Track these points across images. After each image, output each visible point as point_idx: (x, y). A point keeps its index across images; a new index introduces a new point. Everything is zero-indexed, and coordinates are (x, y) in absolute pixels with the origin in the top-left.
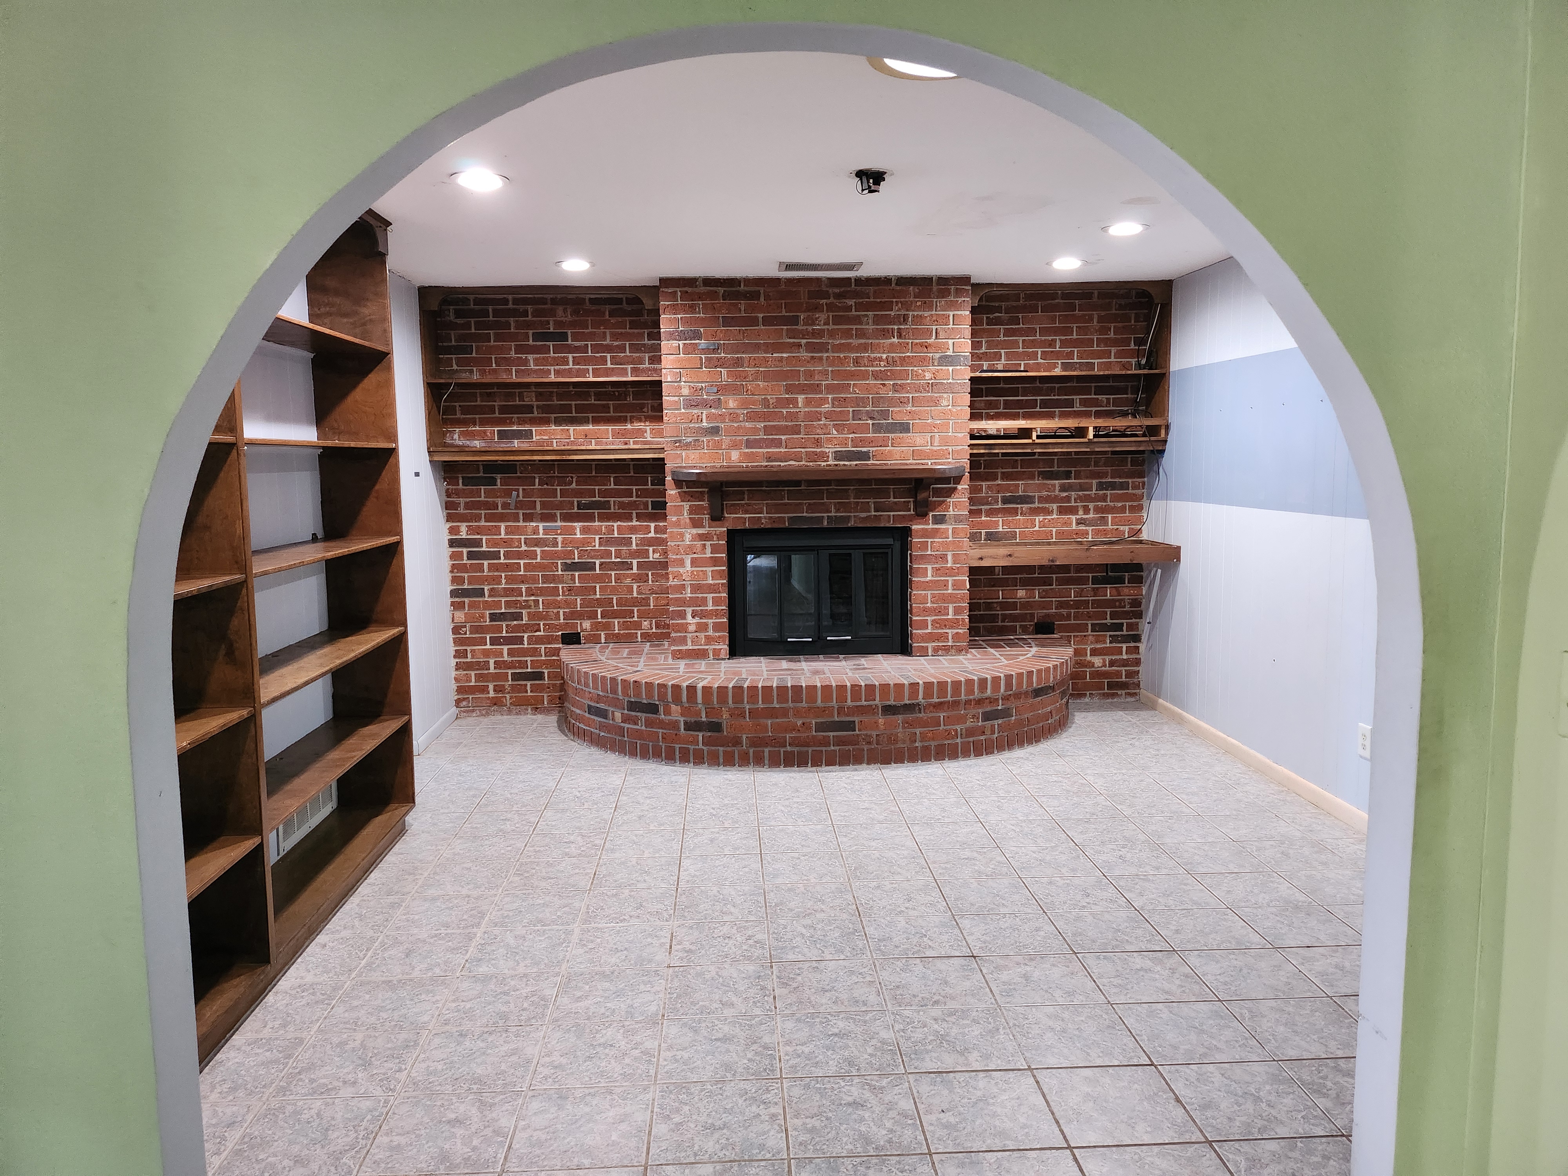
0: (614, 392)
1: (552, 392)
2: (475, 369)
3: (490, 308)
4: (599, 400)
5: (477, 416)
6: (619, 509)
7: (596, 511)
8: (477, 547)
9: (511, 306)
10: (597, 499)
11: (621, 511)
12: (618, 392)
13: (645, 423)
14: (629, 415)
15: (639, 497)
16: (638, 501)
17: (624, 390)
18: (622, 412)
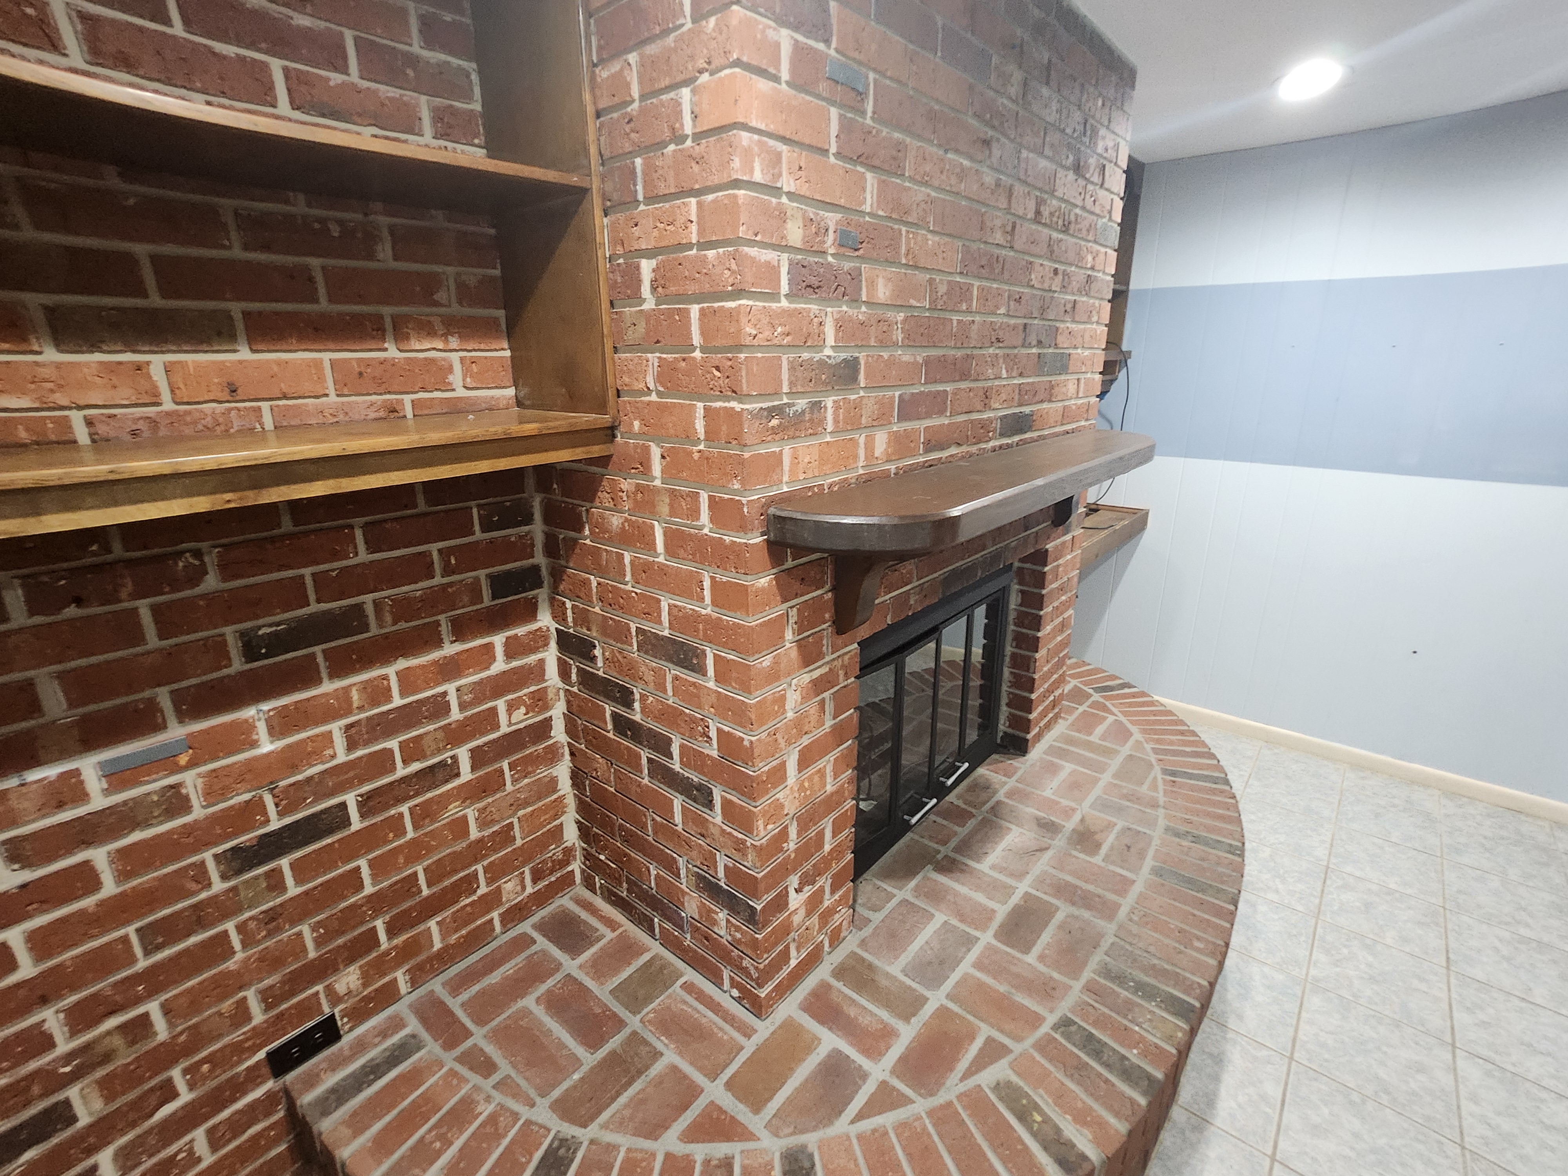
0: (322, 221)
4: (266, 247)
6: (395, 623)
7: (318, 649)
10: (314, 607)
11: (402, 625)
12: (340, 222)
13: (446, 341)
14: (387, 311)
15: (454, 573)
16: (450, 585)
17: (359, 217)
18: (361, 299)
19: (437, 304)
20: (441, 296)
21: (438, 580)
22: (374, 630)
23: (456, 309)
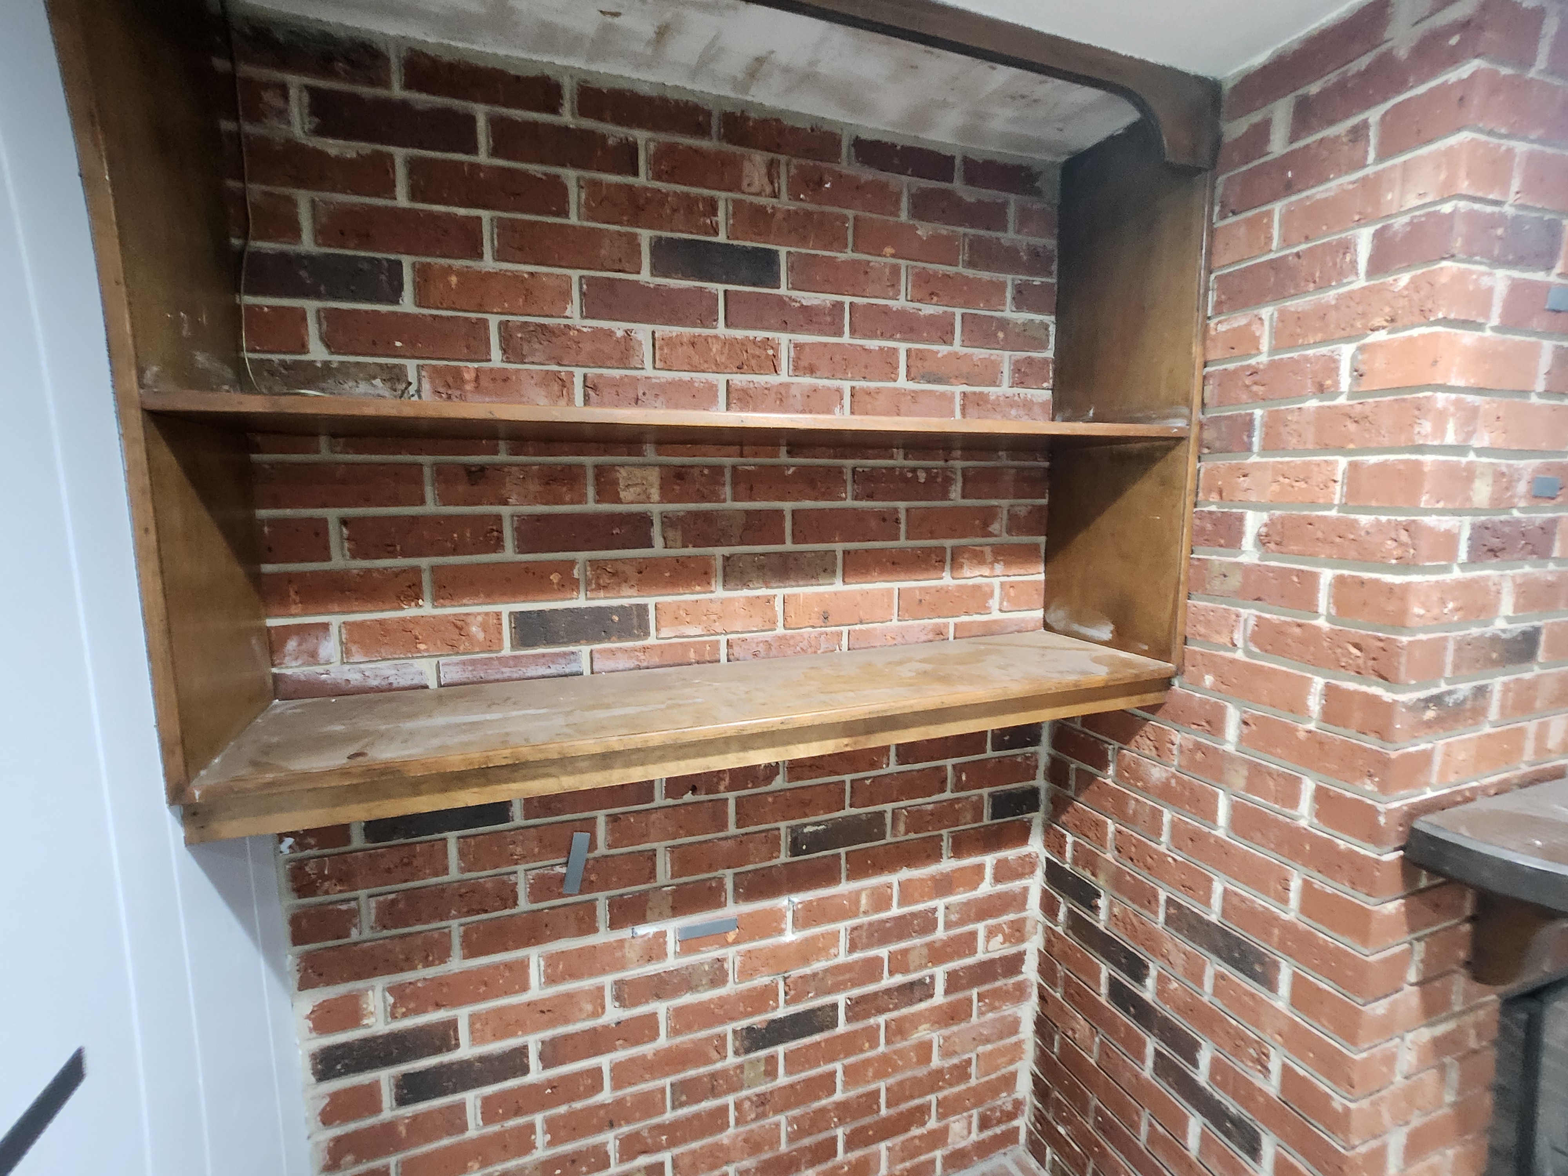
0: (914, 470)
1: (717, 470)
2: (411, 366)
3: (481, 112)
4: (870, 497)
5: (424, 562)
6: (907, 833)
7: (842, 851)
8: (437, 1051)
9: (567, 117)
10: (848, 811)
11: (912, 836)
12: (927, 470)
13: (993, 569)
14: (948, 543)
15: (962, 790)
16: (957, 800)
17: (941, 463)
18: (932, 535)
19: (991, 535)
20: (995, 527)
21: (948, 795)
22: (889, 839)
23: (1006, 538)
